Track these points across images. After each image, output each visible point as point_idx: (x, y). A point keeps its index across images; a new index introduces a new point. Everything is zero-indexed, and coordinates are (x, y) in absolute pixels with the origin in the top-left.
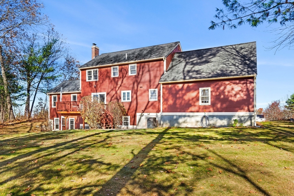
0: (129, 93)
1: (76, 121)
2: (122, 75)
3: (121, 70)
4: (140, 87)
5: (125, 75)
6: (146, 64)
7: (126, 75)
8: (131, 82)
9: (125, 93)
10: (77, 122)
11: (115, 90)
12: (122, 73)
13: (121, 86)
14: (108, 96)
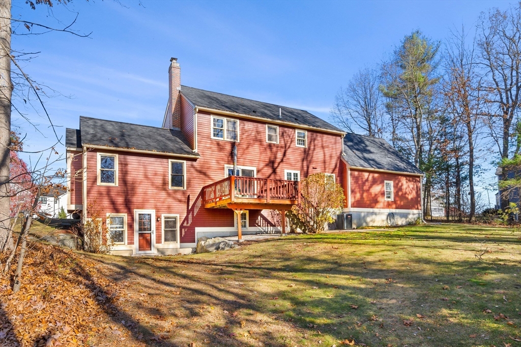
0: (297, 174)
1: (184, 221)
2: (285, 143)
3: (283, 134)
4: (313, 168)
5: (289, 144)
6: (319, 135)
7: (291, 144)
8: (300, 159)
9: (290, 173)
10: (187, 223)
11: (273, 166)
12: (284, 139)
13: (282, 161)
14: (259, 174)
